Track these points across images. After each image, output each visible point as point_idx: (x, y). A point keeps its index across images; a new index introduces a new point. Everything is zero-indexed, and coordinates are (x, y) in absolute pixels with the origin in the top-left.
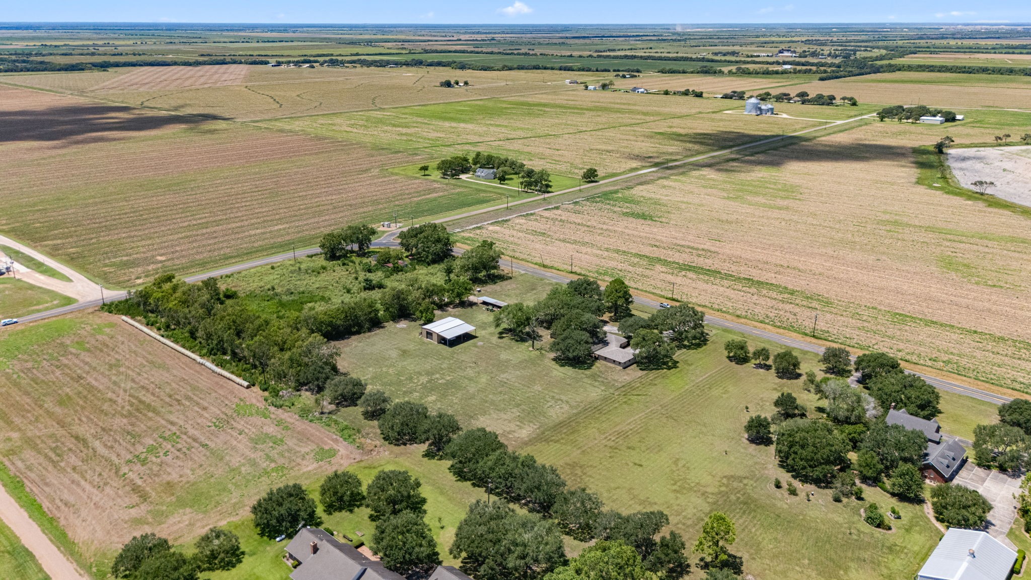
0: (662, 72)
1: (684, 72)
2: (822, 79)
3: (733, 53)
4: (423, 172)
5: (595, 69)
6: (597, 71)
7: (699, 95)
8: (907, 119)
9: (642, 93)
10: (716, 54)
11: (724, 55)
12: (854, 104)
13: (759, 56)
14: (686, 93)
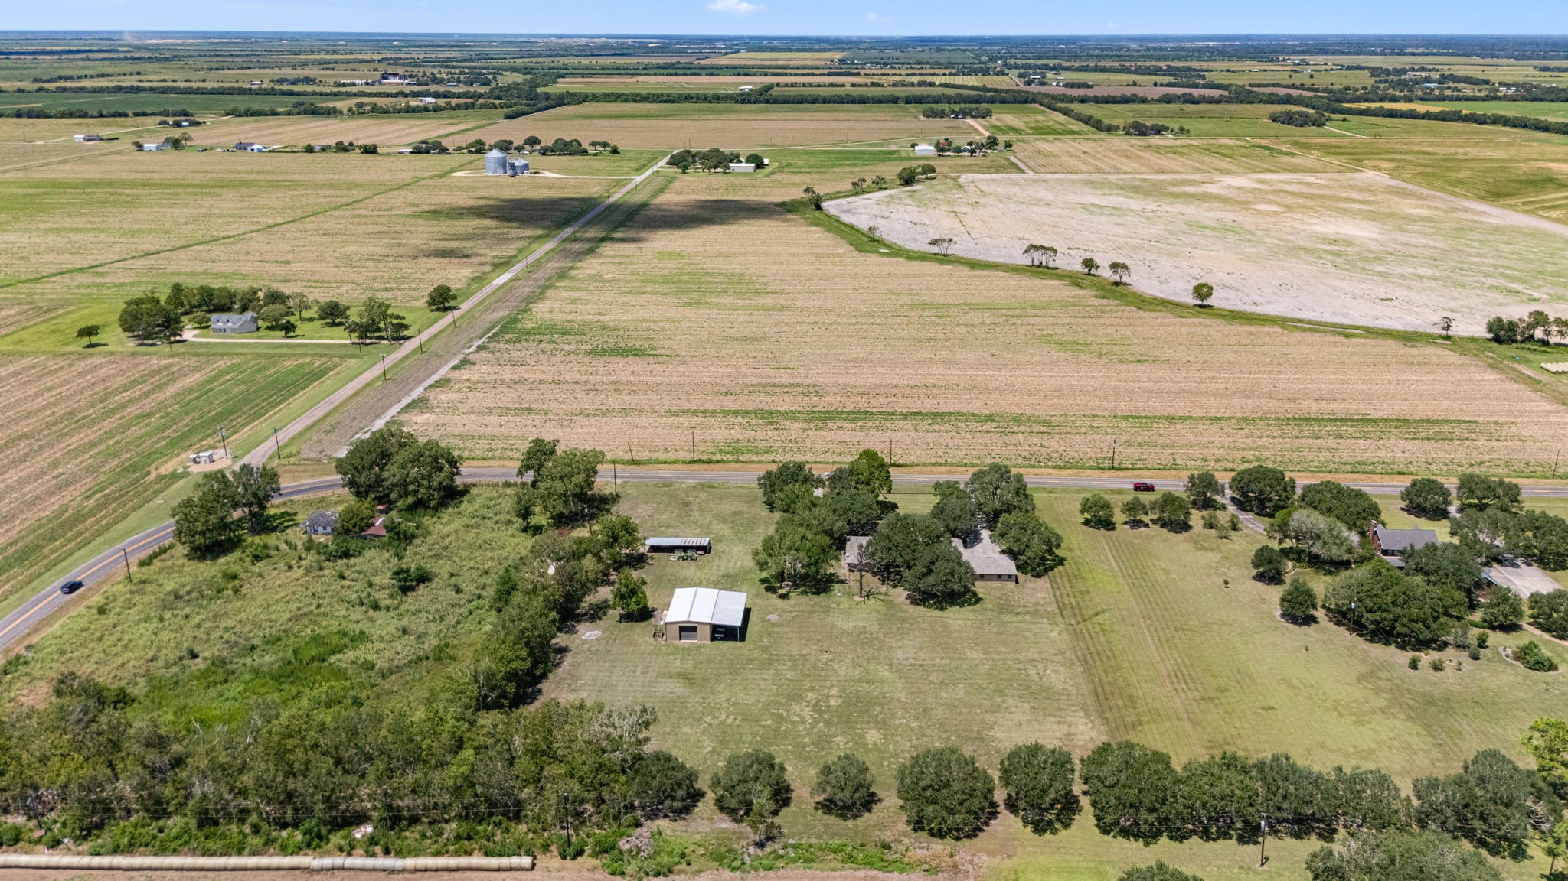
0: (233, 113)
1: (274, 114)
2: (509, 117)
3: (308, 80)
4: (86, 341)
5: (96, 113)
6: (101, 116)
7: (370, 150)
8: (715, 168)
9: (260, 151)
10: (280, 81)
11: (293, 83)
12: (615, 151)
13: (354, 84)
14: (341, 148)
